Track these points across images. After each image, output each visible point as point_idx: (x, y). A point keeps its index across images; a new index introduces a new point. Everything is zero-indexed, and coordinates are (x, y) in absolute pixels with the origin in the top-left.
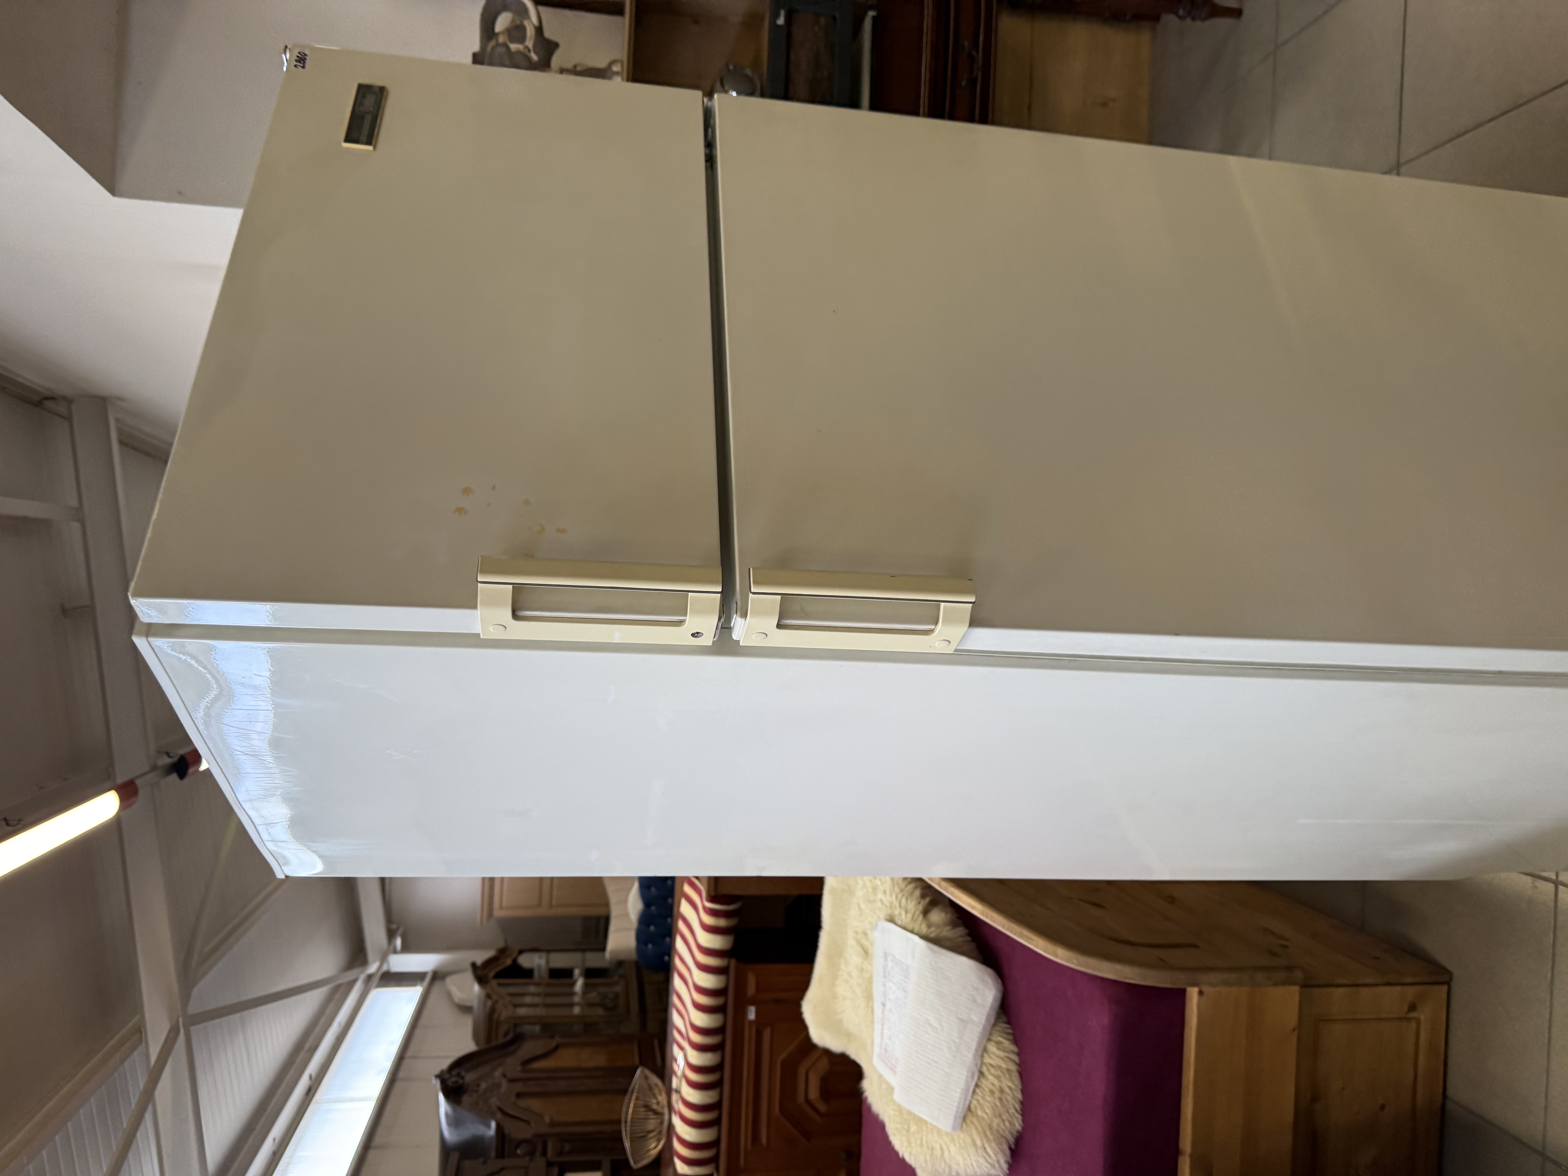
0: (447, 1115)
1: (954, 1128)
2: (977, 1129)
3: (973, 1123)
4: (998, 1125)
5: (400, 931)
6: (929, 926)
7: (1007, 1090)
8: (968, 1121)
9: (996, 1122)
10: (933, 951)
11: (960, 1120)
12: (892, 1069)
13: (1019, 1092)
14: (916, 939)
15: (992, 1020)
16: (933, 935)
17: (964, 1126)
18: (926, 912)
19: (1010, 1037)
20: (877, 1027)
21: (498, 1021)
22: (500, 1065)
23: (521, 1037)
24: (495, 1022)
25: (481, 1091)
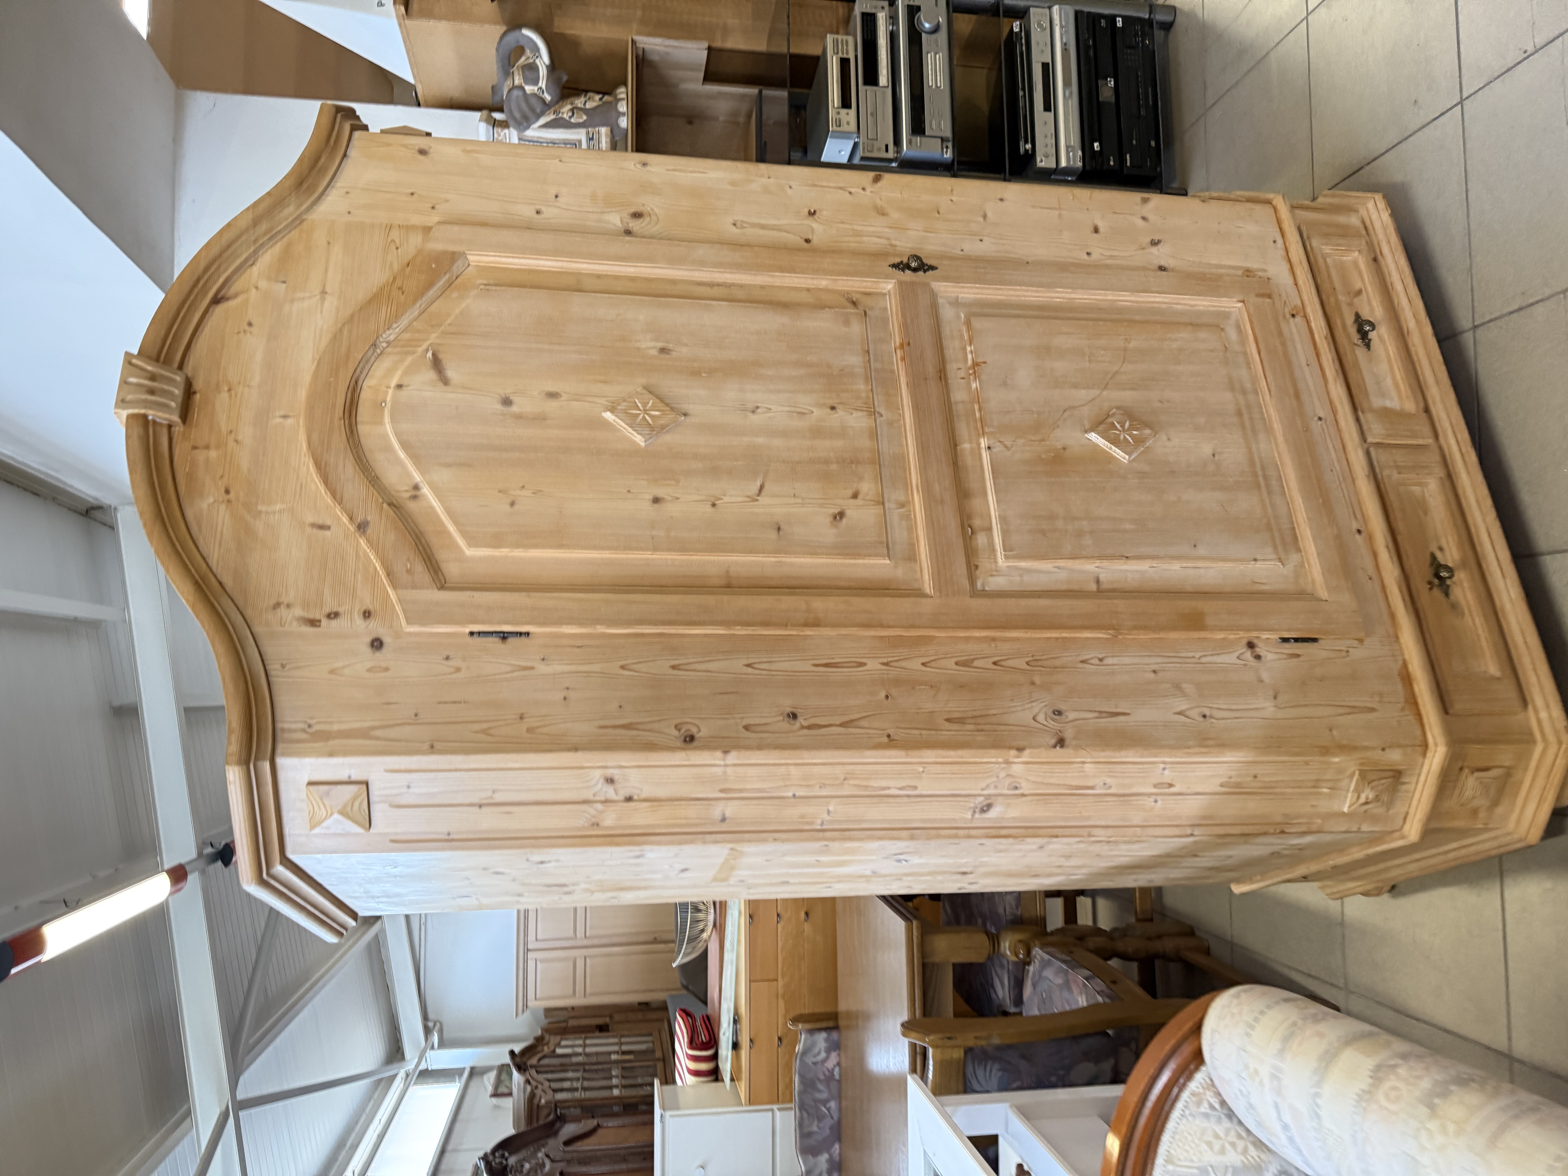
5: (436, 1029)
21: (538, 1105)
22: (543, 1146)
23: (562, 1119)
24: (535, 1106)
25: (525, 1172)
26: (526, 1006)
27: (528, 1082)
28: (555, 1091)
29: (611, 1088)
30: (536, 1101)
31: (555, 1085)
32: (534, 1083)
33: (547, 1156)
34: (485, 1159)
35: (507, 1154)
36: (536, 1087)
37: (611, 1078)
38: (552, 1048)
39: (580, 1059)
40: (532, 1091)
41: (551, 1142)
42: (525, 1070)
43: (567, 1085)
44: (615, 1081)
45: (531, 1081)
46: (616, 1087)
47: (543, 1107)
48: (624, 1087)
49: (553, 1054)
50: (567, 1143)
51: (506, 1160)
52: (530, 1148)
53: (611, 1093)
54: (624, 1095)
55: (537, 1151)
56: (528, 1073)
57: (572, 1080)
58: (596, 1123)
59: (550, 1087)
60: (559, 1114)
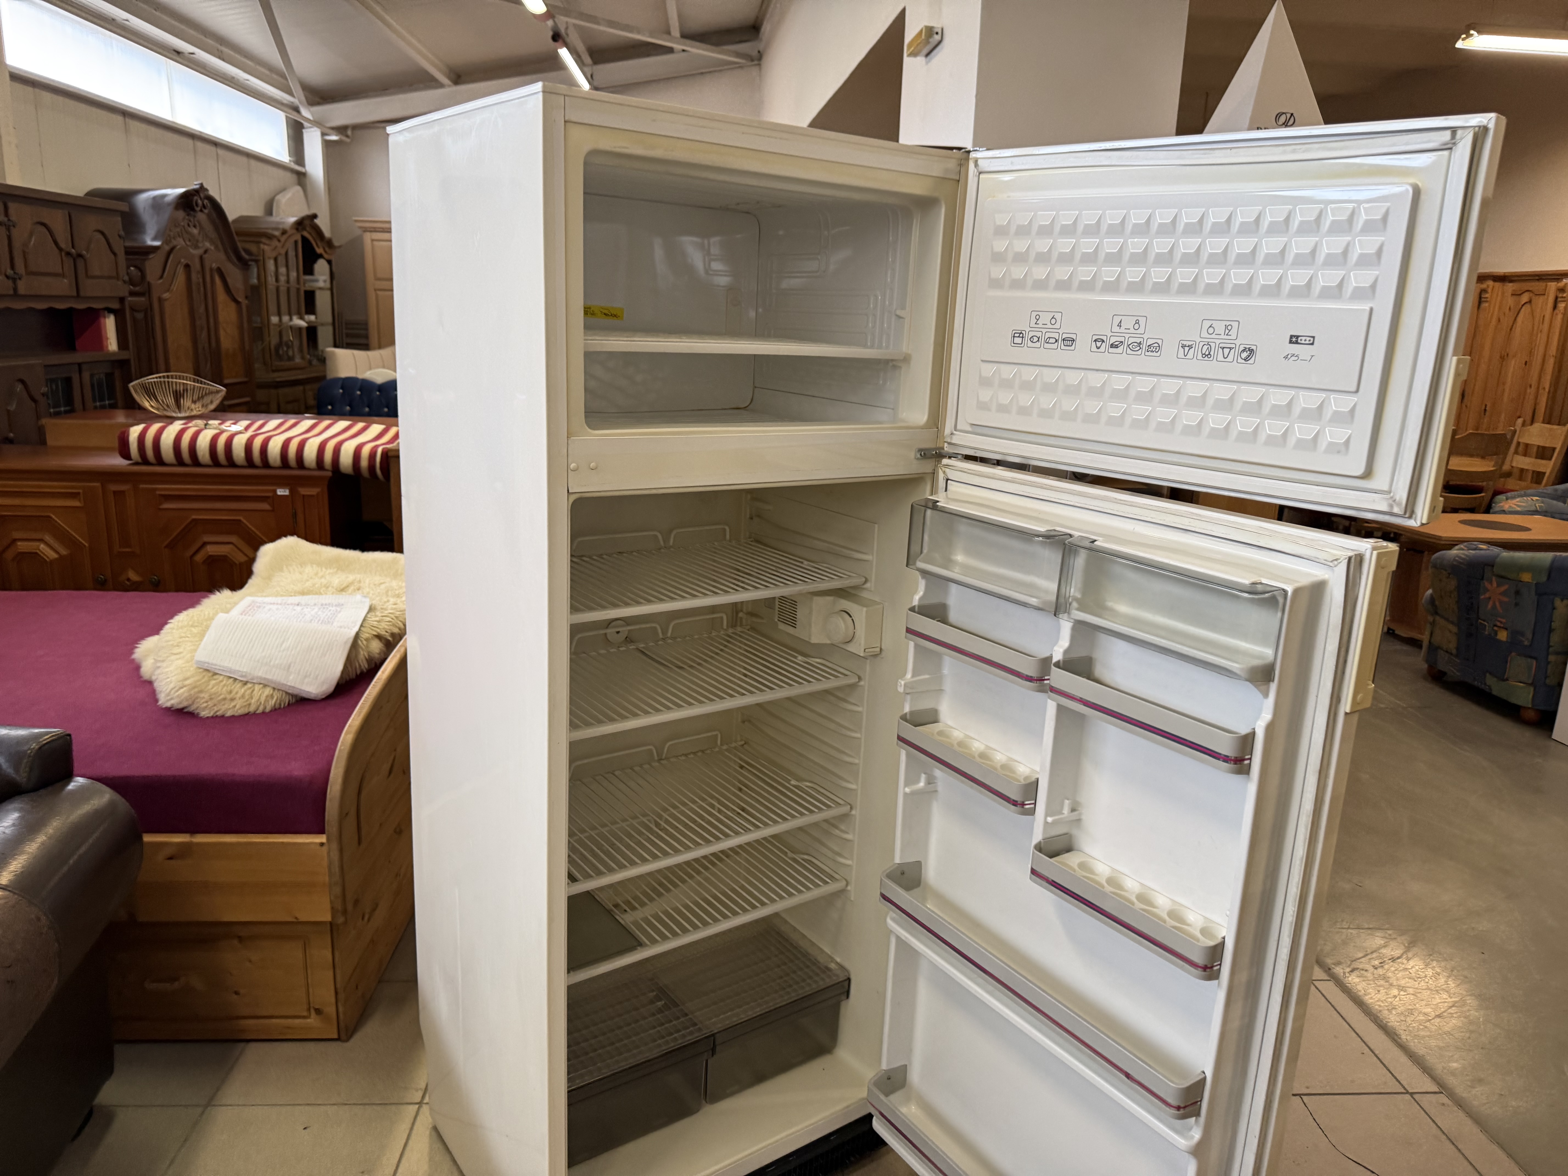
0: (164, 196)
1: (198, 662)
2: (198, 681)
3: (204, 677)
4: (204, 698)
5: (344, 138)
6: (367, 640)
7: (233, 704)
8: (204, 674)
9: (206, 696)
10: (346, 643)
11: (206, 666)
12: (244, 611)
13: (232, 714)
14: (356, 629)
15: (290, 691)
16: (360, 642)
17: (201, 670)
18: (379, 637)
19: (277, 706)
20: (279, 600)
21: (260, 242)
22: (216, 247)
23: (245, 266)
24: (257, 239)
25: (190, 229)
26: (366, 230)
27: (284, 232)
28: (276, 260)
29: (279, 314)
30: (264, 240)
31: (281, 260)
32: (283, 239)
33: (206, 252)
34: (201, 189)
35: (206, 211)
36: (279, 241)
40: (274, 236)
41: (222, 256)
42: (297, 229)
43: (283, 270)
44: (286, 318)
45: (285, 237)
46: (280, 320)
47: (259, 248)
48: (280, 329)
50: (219, 270)
51: (201, 211)
52: (213, 235)
53: (273, 315)
54: (272, 327)
55: (212, 242)
56: (295, 231)
57: (288, 275)
58: (240, 300)
59: (280, 254)
60: (250, 263)
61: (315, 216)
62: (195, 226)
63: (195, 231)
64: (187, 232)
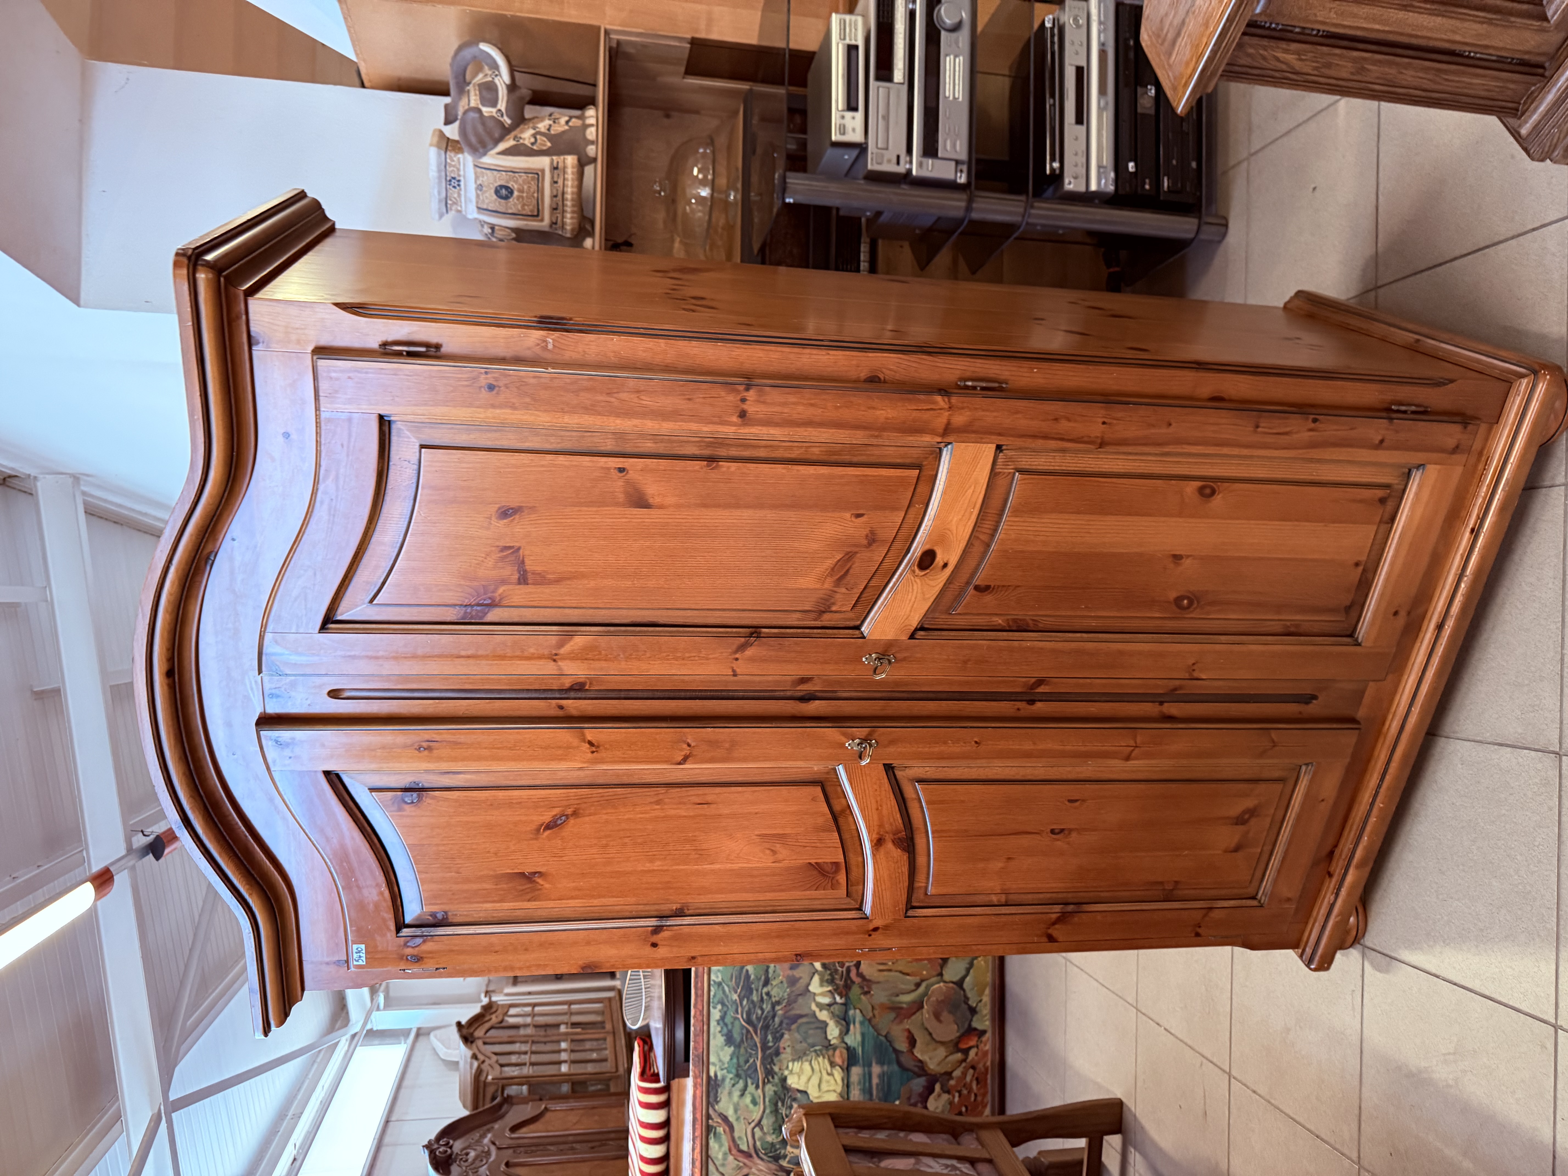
5: (382, 988)
21: (485, 1082)
22: (489, 1131)
23: (508, 1100)
24: (482, 1085)
25: (470, 1160)
27: (475, 1057)
28: (502, 1066)
29: (560, 1063)
30: (483, 1078)
31: (503, 1060)
32: (481, 1058)
33: (494, 1143)
34: (428, 1146)
37: (559, 1051)
38: (500, 1019)
39: (529, 1031)
40: (479, 1068)
41: (499, 1125)
42: (472, 1042)
43: (514, 1059)
44: (564, 1056)
45: (479, 1056)
46: (565, 1062)
47: (490, 1084)
48: (574, 1062)
49: (501, 1026)
50: (514, 1129)
51: (451, 1147)
52: (476, 1135)
53: (560, 1069)
54: (572, 1071)
55: (483, 1136)
56: (474, 1045)
57: (519, 1053)
58: (543, 1107)
59: (497, 1061)
60: (505, 1095)
61: (459, 1024)
62: (467, 1154)
63: (472, 1154)
64: (472, 1163)
